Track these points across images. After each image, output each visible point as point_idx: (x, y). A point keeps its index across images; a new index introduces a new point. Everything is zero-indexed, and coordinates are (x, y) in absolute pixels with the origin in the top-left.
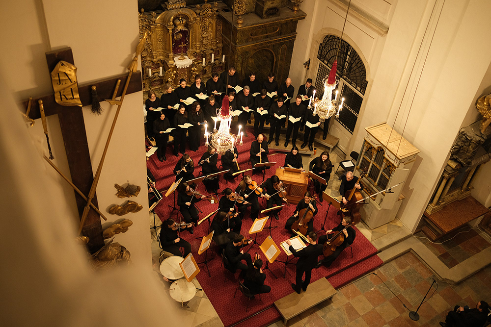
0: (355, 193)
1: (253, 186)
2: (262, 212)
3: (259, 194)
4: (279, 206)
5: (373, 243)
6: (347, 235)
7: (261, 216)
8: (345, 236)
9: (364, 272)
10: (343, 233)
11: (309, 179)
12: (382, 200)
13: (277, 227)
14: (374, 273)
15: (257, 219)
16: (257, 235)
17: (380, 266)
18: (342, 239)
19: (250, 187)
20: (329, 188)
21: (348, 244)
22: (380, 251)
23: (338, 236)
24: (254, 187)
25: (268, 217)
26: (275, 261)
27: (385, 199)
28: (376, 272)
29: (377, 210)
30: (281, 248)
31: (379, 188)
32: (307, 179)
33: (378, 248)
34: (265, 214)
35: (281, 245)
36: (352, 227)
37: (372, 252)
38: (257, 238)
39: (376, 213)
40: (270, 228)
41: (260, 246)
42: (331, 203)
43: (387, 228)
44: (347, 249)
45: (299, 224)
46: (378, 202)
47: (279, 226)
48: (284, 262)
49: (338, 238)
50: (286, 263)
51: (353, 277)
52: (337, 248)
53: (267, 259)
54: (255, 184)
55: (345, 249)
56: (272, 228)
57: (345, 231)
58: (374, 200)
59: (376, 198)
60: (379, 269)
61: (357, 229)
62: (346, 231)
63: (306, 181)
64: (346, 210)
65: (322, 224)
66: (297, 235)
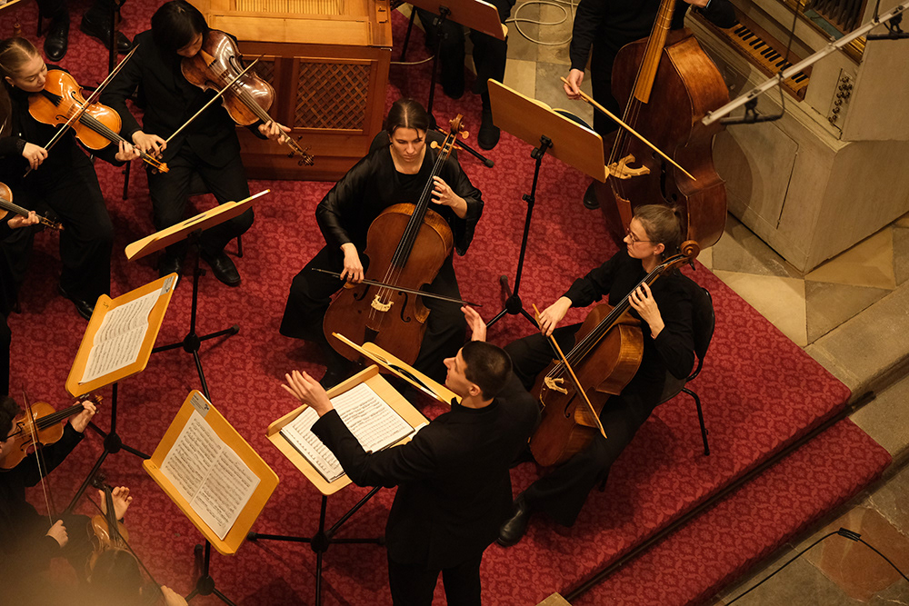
0: (673, 53)
1: (55, 100)
2: (132, 250)
3: (102, 143)
4: (231, 205)
5: (821, 354)
6: (657, 323)
7: (127, 280)
8: (644, 326)
9: (783, 530)
10: (634, 313)
11: (395, 15)
12: (845, 92)
13: (232, 332)
14: (844, 532)
15: (103, 299)
16: (116, 394)
17: (873, 483)
18: (629, 351)
19: (41, 113)
20: (522, 55)
21: (670, 379)
22: (866, 396)
23: (608, 331)
24: (63, 108)
25: (175, 277)
26: (252, 538)
27: (862, 79)
28: (853, 521)
29: (824, 151)
30: (276, 459)
31: (826, 21)
32: (384, 16)
33: (852, 376)
34: (155, 264)
35: (276, 440)
36: (686, 271)
37: (817, 404)
38: (121, 418)
39: (815, 173)
40: (192, 342)
41: (148, 464)
42: (546, 145)
43: (890, 251)
44: (673, 410)
45: (377, 305)
46: (826, 106)
47: (248, 327)
48: (302, 540)
49: (607, 346)
50: (319, 543)
51: (727, 570)
52: (609, 408)
53: (197, 533)
54: (66, 86)
55: (661, 411)
56: (204, 345)
57: (645, 303)
58: (800, 95)
59: (814, 85)
60: (871, 502)
61: (717, 281)
62: (650, 301)
63: (375, 27)
64: (630, 165)
65: (503, 282)
66: (364, 362)
